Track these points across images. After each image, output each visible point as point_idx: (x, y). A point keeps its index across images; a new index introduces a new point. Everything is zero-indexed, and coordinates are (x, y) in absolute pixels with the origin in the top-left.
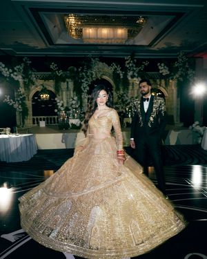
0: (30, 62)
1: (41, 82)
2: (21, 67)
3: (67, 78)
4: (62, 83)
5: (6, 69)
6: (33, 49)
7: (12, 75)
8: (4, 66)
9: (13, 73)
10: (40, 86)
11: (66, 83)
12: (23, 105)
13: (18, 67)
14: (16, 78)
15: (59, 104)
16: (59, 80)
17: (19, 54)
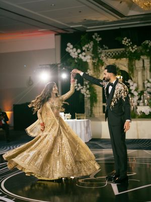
0: (100, 39)
2: (90, 46)
3: (143, 54)
4: (137, 61)
5: (75, 50)
6: (104, 23)
7: (80, 55)
8: (71, 46)
9: (81, 53)
11: (141, 61)
13: (86, 46)
14: (84, 59)
15: (133, 88)
16: (133, 57)
17: (90, 29)
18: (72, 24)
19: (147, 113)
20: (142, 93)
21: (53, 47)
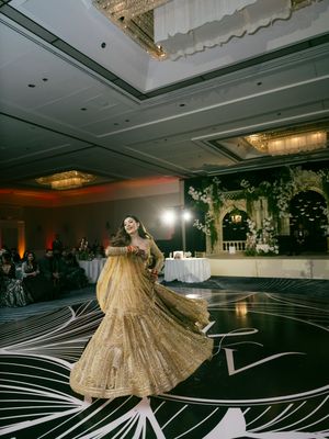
0: (220, 182)
1: (232, 202)
2: (210, 188)
3: (260, 195)
4: (255, 202)
5: (196, 192)
6: (223, 168)
7: (201, 197)
8: (193, 189)
9: (202, 195)
10: (230, 206)
11: (259, 202)
12: (212, 229)
13: (207, 189)
14: (205, 201)
15: (251, 227)
16: (251, 198)
17: (211, 173)
18: (194, 169)
19: (266, 251)
20: (260, 231)
21: (177, 190)
